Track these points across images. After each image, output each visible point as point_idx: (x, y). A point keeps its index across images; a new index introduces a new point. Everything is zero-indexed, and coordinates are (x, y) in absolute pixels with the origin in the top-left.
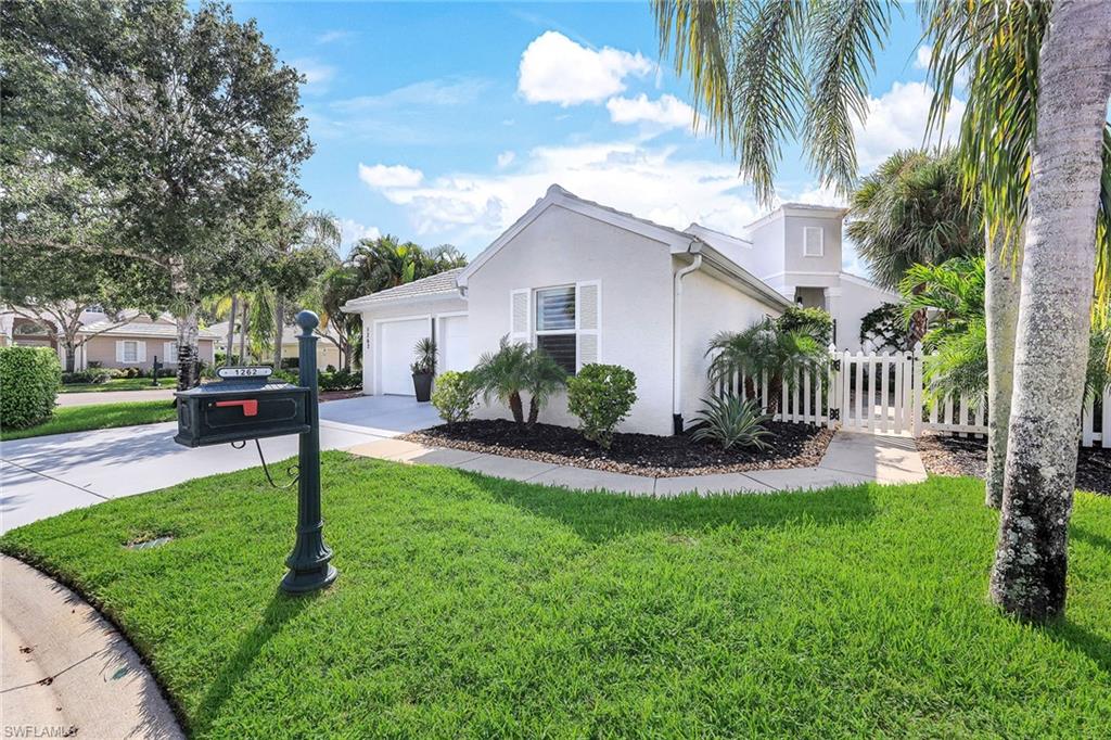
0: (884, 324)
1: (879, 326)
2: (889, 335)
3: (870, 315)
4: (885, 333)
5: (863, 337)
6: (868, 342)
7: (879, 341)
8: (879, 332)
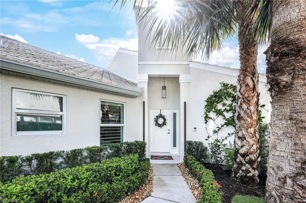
0: (224, 105)
1: (220, 106)
2: (228, 115)
3: (212, 96)
4: (225, 113)
5: (207, 118)
6: (210, 122)
7: (220, 121)
8: (219, 113)
